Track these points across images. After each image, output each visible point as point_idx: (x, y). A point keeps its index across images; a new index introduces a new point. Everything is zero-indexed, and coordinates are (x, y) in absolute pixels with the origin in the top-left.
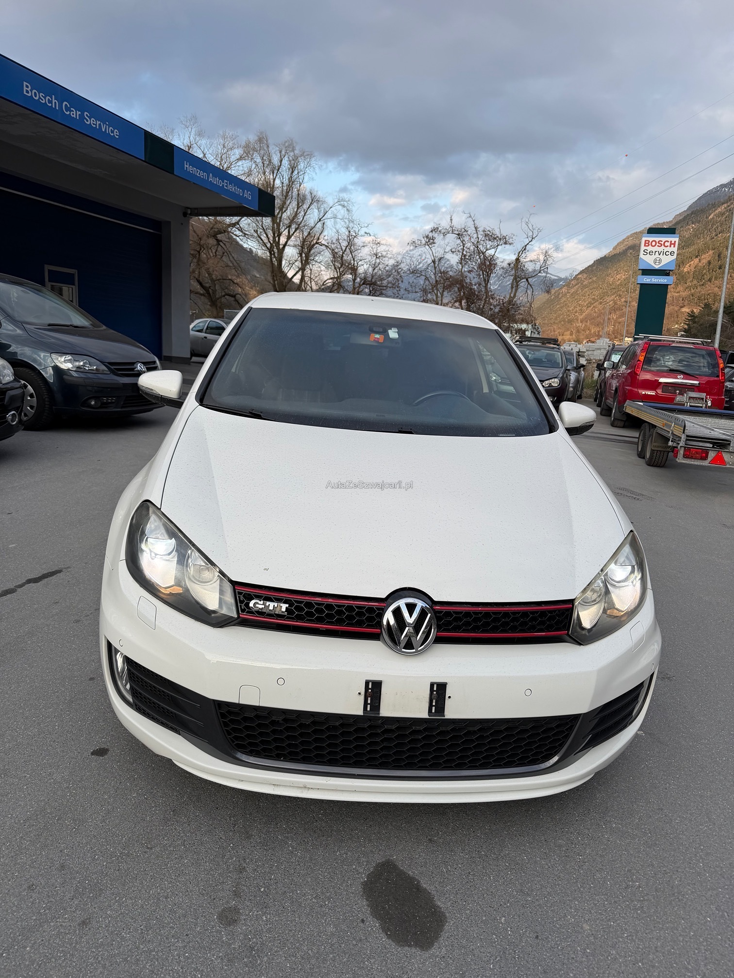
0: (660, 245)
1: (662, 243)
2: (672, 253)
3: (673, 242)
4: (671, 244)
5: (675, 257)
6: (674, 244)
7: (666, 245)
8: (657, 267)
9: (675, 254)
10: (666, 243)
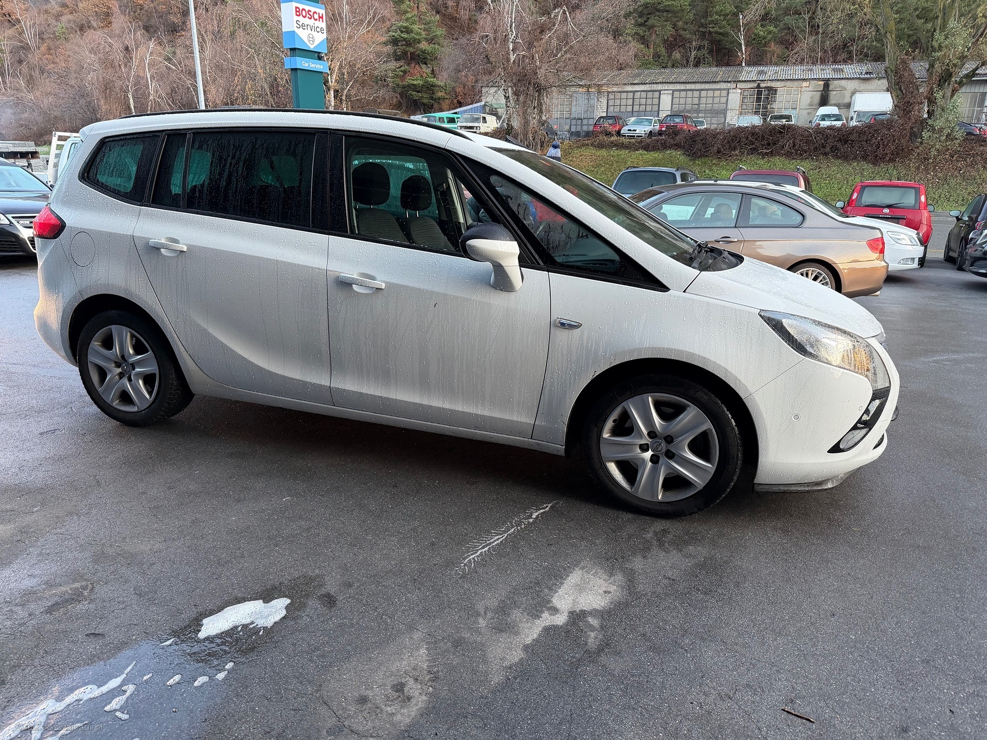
0: (310, 17)
1: (311, 14)
2: (322, 29)
3: (321, 15)
4: (320, 17)
5: (324, 36)
6: (322, 18)
7: (315, 18)
8: (312, 47)
9: (325, 31)
10: (315, 14)
